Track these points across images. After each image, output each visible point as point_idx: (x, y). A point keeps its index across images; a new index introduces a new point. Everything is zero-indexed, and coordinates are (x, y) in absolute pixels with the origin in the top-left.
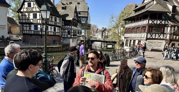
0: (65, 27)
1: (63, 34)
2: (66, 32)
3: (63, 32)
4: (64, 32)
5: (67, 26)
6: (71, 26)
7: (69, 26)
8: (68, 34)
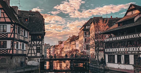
0: (33, 43)
1: (30, 52)
2: (33, 50)
3: (29, 50)
4: (31, 50)
5: (35, 42)
6: (41, 42)
7: (38, 42)
8: (37, 52)
